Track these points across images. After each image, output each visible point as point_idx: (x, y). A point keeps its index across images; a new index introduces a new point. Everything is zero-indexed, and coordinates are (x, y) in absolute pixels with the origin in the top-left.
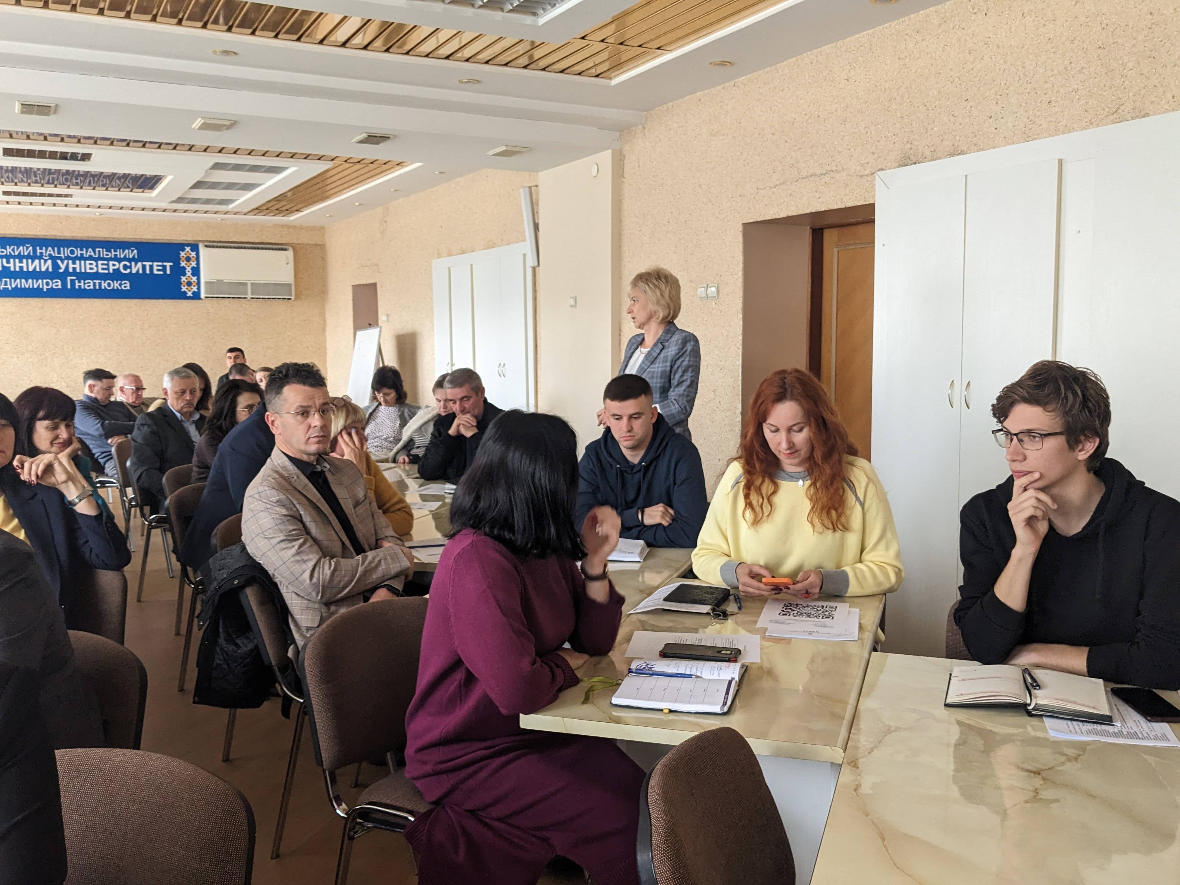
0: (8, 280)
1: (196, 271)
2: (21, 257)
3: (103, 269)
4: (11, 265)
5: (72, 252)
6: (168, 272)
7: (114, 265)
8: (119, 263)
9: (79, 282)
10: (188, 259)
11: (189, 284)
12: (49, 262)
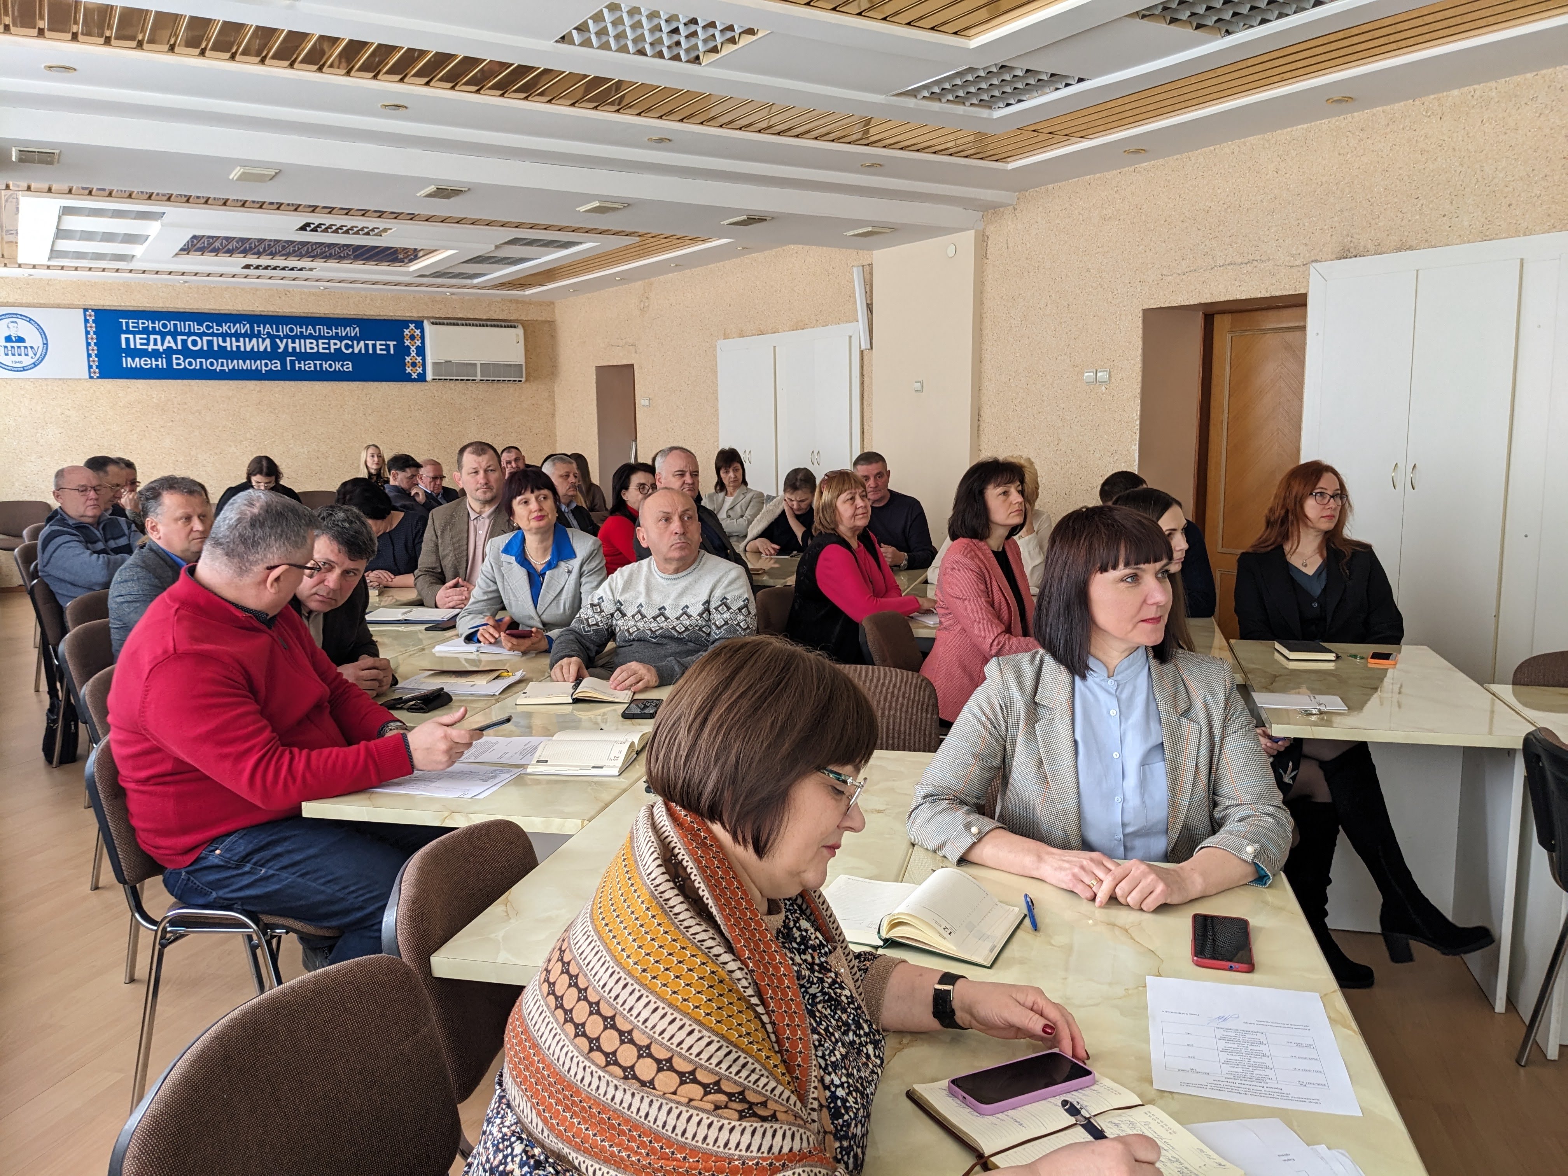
0: (225, 361)
1: (421, 351)
2: (237, 336)
3: (324, 348)
4: (228, 344)
5: (291, 330)
6: (392, 352)
7: (335, 344)
8: (341, 342)
9: (299, 363)
10: (412, 337)
11: (414, 365)
12: (268, 341)
